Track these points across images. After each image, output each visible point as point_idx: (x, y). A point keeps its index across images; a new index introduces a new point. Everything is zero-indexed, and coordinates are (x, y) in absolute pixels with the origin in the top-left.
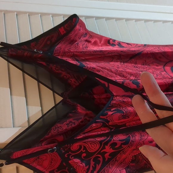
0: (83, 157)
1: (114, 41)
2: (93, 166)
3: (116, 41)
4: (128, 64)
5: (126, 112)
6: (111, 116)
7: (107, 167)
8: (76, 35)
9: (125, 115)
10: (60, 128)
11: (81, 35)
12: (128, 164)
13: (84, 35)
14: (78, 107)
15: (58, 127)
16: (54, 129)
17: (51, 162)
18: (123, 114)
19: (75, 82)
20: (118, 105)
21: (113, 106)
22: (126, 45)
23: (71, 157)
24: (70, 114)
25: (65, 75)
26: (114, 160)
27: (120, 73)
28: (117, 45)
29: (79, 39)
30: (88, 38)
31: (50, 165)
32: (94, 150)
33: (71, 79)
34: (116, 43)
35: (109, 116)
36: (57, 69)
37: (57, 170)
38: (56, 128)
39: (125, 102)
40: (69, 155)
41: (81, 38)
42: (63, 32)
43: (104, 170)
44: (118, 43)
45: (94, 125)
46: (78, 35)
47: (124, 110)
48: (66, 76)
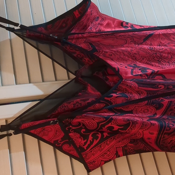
0: (83, 132)
1: (127, 23)
2: (90, 141)
3: (129, 24)
4: (142, 46)
5: (130, 97)
6: (115, 98)
7: (104, 143)
8: (88, 19)
9: (129, 99)
10: (67, 107)
11: (93, 19)
12: (126, 144)
13: (96, 19)
14: (88, 87)
15: (65, 106)
16: (61, 108)
17: (56, 133)
18: (127, 99)
19: (89, 61)
20: (125, 90)
21: (120, 89)
22: (139, 27)
23: (72, 130)
24: (80, 93)
25: (78, 54)
26: (112, 138)
27: (133, 56)
28: (129, 27)
29: (92, 23)
30: (100, 22)
31: (55, 135)
32: (92, 128)
33: (85, 58)
34: (129, 25)
35: (113, 99)
36: (71, 48)
37: (61, 140)
38: (62, 107)
39: (132, 88)
40: (69, 129)
41: (93, 22)
42: (78, 15)
43: (100, 145)
44: (131, 25)
45: (97, 105)
46: (90, 19)
47: (129, 95)
48: (80, 55)
